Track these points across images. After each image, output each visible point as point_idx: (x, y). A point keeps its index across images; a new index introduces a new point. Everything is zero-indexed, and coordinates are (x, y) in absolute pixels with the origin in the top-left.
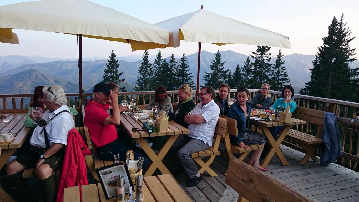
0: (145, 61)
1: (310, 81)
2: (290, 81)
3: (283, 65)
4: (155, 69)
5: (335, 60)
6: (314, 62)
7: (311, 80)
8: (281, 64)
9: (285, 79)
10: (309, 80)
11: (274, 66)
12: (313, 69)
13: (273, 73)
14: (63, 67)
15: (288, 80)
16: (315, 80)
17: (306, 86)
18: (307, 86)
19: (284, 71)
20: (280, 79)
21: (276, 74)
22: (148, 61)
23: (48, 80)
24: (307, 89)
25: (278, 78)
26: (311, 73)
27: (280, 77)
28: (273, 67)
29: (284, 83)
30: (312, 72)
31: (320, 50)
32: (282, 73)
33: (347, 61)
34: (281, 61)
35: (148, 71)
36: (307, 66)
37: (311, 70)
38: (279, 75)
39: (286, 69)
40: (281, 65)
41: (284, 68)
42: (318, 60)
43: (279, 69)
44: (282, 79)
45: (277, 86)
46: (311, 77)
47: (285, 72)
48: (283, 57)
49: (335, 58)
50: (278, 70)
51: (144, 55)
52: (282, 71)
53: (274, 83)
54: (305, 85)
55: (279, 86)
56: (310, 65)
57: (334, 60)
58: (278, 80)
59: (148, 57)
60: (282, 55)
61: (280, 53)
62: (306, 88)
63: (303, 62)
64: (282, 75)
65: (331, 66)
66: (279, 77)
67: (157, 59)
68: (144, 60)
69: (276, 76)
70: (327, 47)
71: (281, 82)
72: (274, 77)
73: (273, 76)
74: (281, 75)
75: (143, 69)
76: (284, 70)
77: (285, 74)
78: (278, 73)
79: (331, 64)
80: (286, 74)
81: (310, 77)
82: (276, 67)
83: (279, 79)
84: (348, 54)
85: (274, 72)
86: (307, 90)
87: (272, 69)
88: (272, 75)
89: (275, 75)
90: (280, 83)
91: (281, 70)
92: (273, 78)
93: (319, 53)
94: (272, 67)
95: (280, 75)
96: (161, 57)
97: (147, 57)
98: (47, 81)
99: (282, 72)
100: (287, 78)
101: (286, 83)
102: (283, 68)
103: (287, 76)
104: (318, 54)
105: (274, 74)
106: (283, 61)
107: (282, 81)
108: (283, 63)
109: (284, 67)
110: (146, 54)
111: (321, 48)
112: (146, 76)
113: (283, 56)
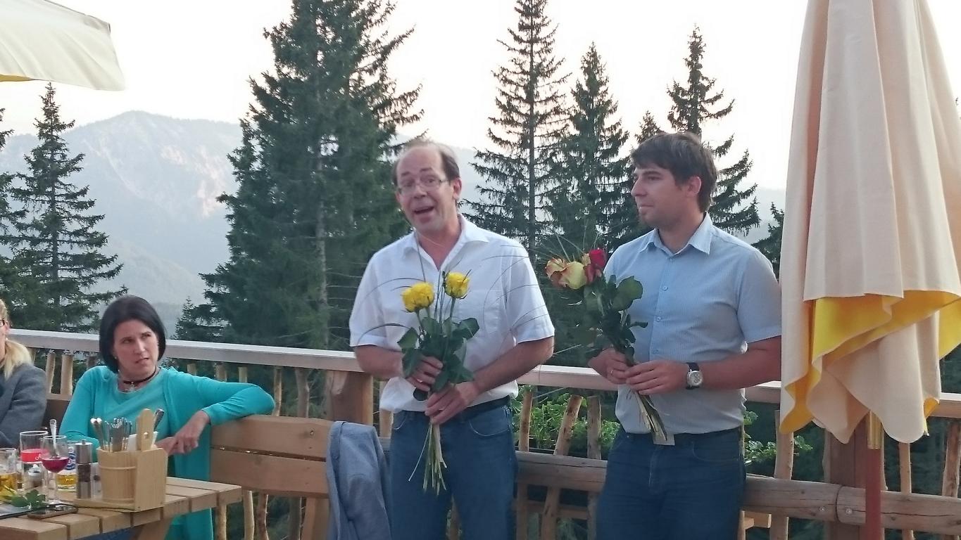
1: (228, 265)
2: (119, 268)
3: (73, 180)
5: (336, 147)
6: (238, 157)
7: (234, 259)
8: (63, 172)
9: (91, 261)
10: (222, 256)
11: (25, 187)
12: (236, 196)
13: (20, 227)
15: (112, 266)
16: (251, 256)
17: (209, 294)
18: (214, 290)
19: (84, 213)
20: (64, 263)
21: (37, 234)
24: (213, 310)
25: (55, 255)
26: (230, 217)
27: (63, 248)
28: (19, 194)
29: (88, 281)
30: (231, 212)
31: (259, 92)
32: (75, 226)
33: (387, 149)
34: (64, 156)
36: (203, 183)
37: (224, 204)
38: (56, 235)
39: (92, 203)
40: (61, 179)
41: (80, 198)
42: (258, 150)
43: (53, 203)
44: (77, 259)
45: (51, 301)
46: (232, 239)
47: (92, 220)
48: (67, 129)
49: (335, 135)
50: (47, 206)
52: (73, 212)
53: (29, 284)
54: (203, 286)
55: (65, 302)
56: (215, 175)
57: (330, 148)
58: (54, 268)
60: (63, 118)
61: (50, 112)
62: (208, 301)
63: (181, 161)
64: (74, 239)
65: (321, 176)
66: (55, 249)
69: (43, 246)
70: (293, 76)
71: (75, 275)
72: (29, 253)
73: (26, 245)
74: (67, 238)
76: (82, 206)
77: (90, 231)
78: (53, 223)
79: (320, 168)
80: (98, 228)
81: (227, 241)
82: (39, 192)
83: (60, 257)
84: (387, 113)
85: (28, 219)
86: (217, 316)
87: (15, 205)
88: (17, 240)
89: (35, 241)
90: (68, 287)
91: (63, 206)
92: (28, 259)
93: (260, 108)
94: (13, 190)
95: (61, 237)
99: (70, 217)
100: (104, 251)
101: (100, 280)
102: (74, 196)
103: (100, 240)
104: (252, 114)
105: (29, 233)
106: (71, 156)
107: (78, 271)
108: (71, 166)
109: (83, 192)
111: (263, 84)
113: (71, 125)
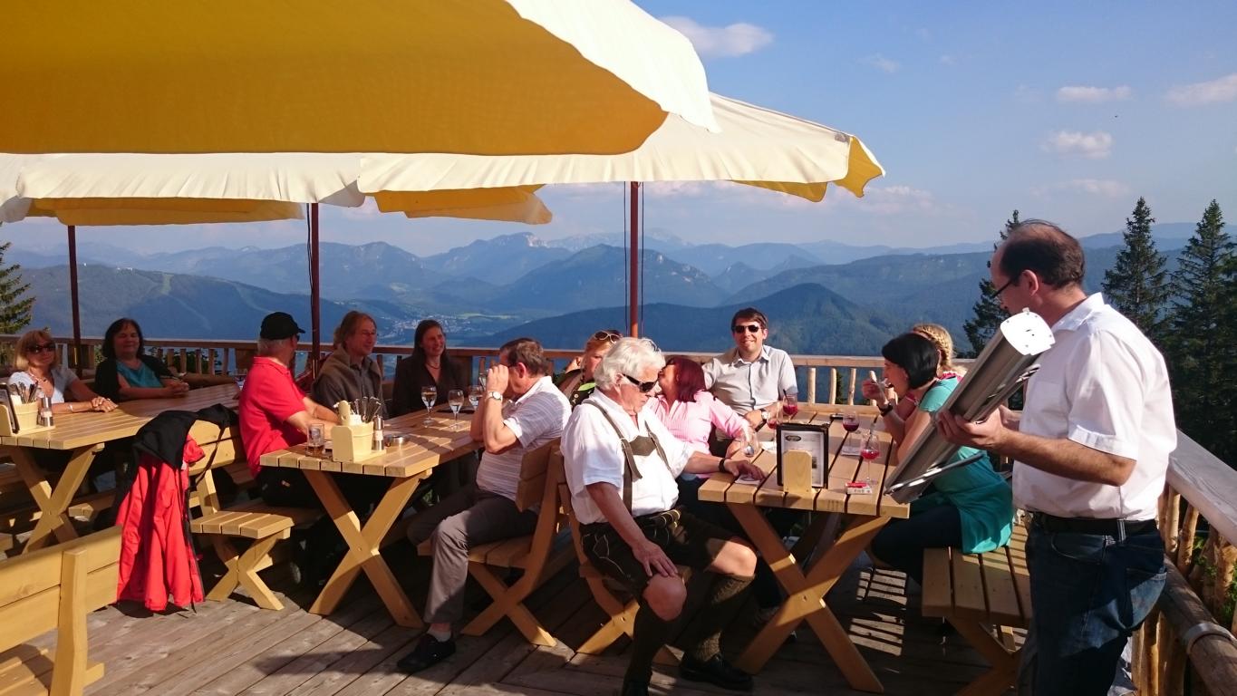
0: (1133, 248)
4: (1189, 276)
14: (901, 276)
22: (1149, 244)
23: (852, 319)
35: (1147, 284)
51: (1130, 223)
59: (1147, 231)
67: (1198, 237)
68: (1130, 243)
75: (1125, 278)
96: (1221, 225)
97: (1146, 229)
98: (848, 321)
110: (1140, 220)
112: (1137, 305)
